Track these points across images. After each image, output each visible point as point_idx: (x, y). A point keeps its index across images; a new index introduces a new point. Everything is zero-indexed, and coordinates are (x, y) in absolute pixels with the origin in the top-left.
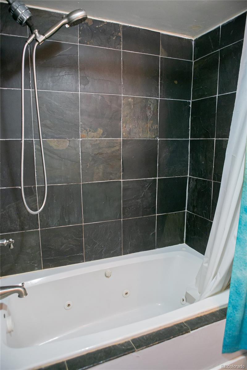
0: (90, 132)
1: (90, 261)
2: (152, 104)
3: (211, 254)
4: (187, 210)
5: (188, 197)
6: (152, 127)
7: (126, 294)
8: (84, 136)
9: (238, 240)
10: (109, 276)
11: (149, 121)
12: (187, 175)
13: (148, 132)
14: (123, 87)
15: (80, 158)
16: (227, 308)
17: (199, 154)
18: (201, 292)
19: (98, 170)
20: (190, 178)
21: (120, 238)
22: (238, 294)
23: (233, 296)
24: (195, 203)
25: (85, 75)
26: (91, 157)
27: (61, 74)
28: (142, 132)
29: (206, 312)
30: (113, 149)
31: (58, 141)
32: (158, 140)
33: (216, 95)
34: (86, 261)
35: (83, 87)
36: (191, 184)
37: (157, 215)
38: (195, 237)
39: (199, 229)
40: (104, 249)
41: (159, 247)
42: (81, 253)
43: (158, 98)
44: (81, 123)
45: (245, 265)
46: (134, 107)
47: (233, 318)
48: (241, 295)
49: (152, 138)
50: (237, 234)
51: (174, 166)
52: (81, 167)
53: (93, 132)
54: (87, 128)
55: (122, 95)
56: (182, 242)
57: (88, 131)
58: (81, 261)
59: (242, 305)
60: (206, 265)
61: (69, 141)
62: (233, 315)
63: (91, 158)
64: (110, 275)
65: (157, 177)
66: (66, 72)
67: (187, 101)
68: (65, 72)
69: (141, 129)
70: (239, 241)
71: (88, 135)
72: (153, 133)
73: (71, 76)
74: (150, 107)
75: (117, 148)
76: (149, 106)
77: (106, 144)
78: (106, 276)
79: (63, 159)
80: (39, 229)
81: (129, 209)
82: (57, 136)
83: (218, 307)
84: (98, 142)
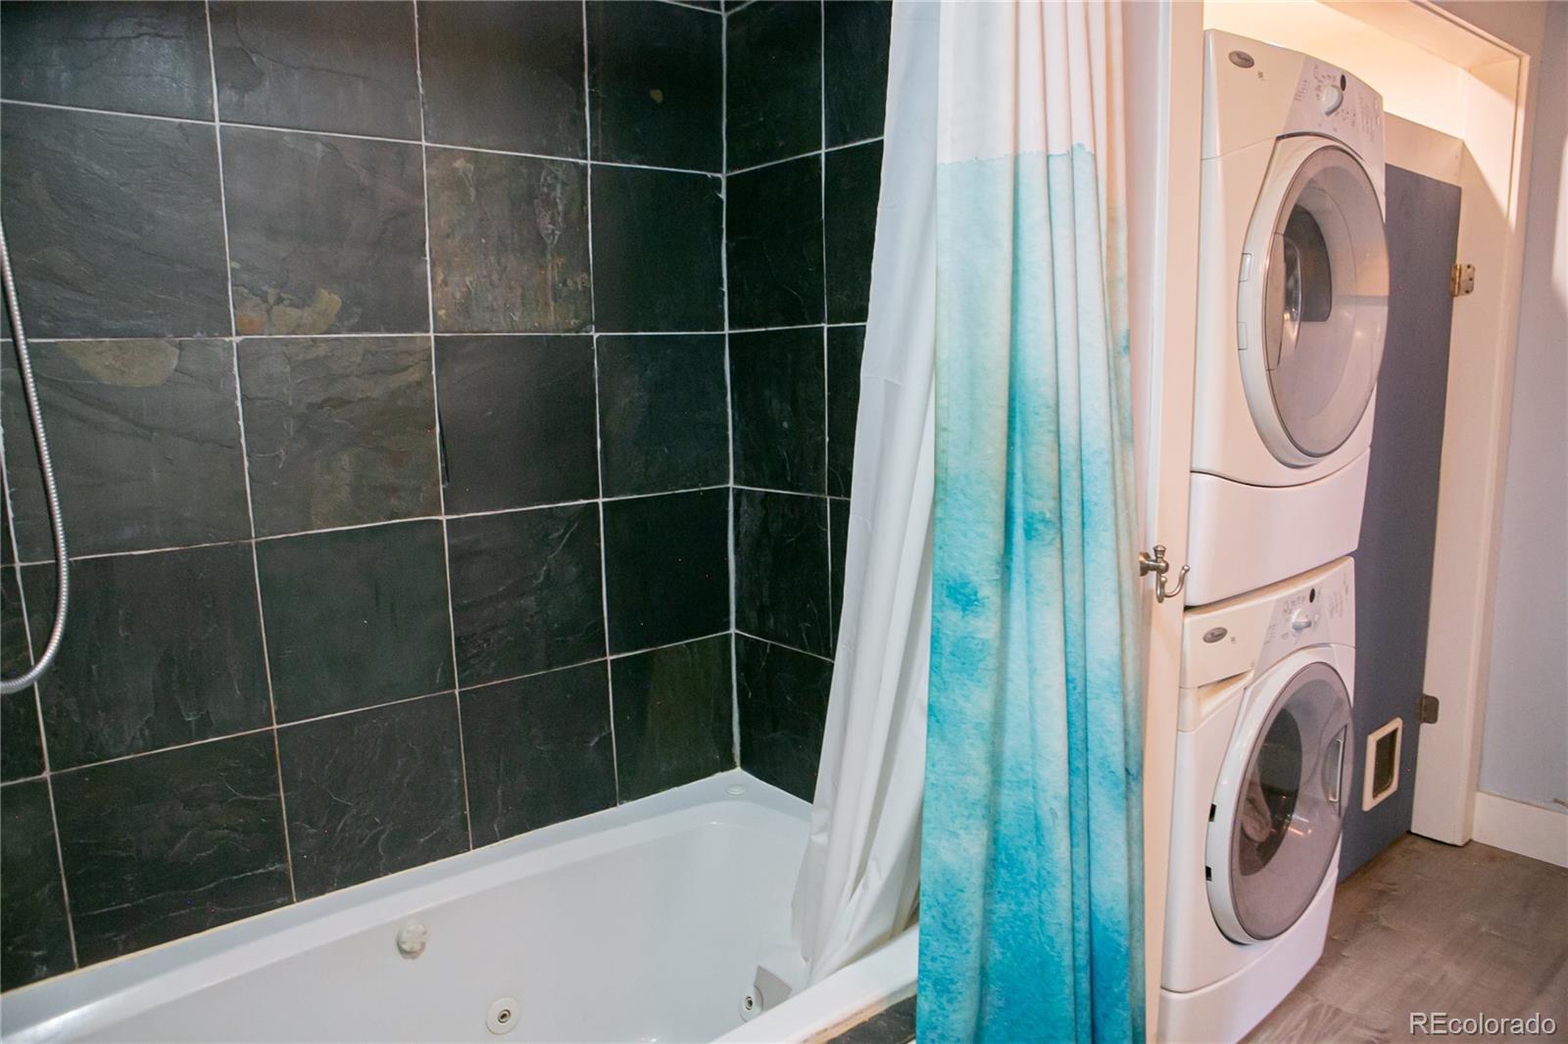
0: (281, 307)
1: (322, 893)
2: (559, 186)
3: (836, 789)
4: (737, 627)
5: (737, 572)
6: (565, 283)
7: (504, 1016)
8: (251, 322)
9: (935, 716)
10: (417, 947)
11: (549, 257)
12: (728, 482)
13: (547, 304)
14: (426, 107)
15: (241, 423)
16: (915, 997)
17: (767, 393)
18: (812, 952)
19: (327, 477)
20: (738, 493)
21: (455, 773)
22: (950, 931)
23: (935, 944)
24: (766, 593)
25: (239, 45)
26: (294, 418)
27: (115, 31)
28: (523, 304)
29: (836, 1025)
30: (397, 381)
31: (121, 348)
32: (592, 337)
33: (820, 149)
34: (302, 897)
35: (235, 99)
36: (743, 519)
37: (610, 658)
38: (778, 735)
39: (789, 699)
40: (381, 832)
41: (632, 793)
42: (273, 864)
43: (586, 158)
44: (237, 265)
45: (966, 813)
46: (479, 194)
47: (939, 1031)
48: (964, 933)
49: (569, 331)
50: (930, 690)
51: (669, 448)
52: (246, 464)
53: (297, 307)
54: (264, 288)
55: (424, 143)
56: (727, 764)
57: (271, 299)
58: (279, 901)
59: (969, 974)
60: (821, 839)
61: (181, 346)
62: (940, 1018)
63: (291, 425)
64: (423, 945)
65: (597, 496)
66: (140, 25)
67: (709, 175)
68: (136, 20)
69: (519, 291)
70: (938, 721)
71: (270, 319)
72: (572, 307)
73: (166, 48)
74: (553, 195)
75: (414, 376)
76: (548, 195)
77: (359, 360)
78: (403, 952)
79: (155, 434)
80: (47, 774)
81: (487, 641)
82: (116, 325)
83: (880, 1001)
84: (322, 350)
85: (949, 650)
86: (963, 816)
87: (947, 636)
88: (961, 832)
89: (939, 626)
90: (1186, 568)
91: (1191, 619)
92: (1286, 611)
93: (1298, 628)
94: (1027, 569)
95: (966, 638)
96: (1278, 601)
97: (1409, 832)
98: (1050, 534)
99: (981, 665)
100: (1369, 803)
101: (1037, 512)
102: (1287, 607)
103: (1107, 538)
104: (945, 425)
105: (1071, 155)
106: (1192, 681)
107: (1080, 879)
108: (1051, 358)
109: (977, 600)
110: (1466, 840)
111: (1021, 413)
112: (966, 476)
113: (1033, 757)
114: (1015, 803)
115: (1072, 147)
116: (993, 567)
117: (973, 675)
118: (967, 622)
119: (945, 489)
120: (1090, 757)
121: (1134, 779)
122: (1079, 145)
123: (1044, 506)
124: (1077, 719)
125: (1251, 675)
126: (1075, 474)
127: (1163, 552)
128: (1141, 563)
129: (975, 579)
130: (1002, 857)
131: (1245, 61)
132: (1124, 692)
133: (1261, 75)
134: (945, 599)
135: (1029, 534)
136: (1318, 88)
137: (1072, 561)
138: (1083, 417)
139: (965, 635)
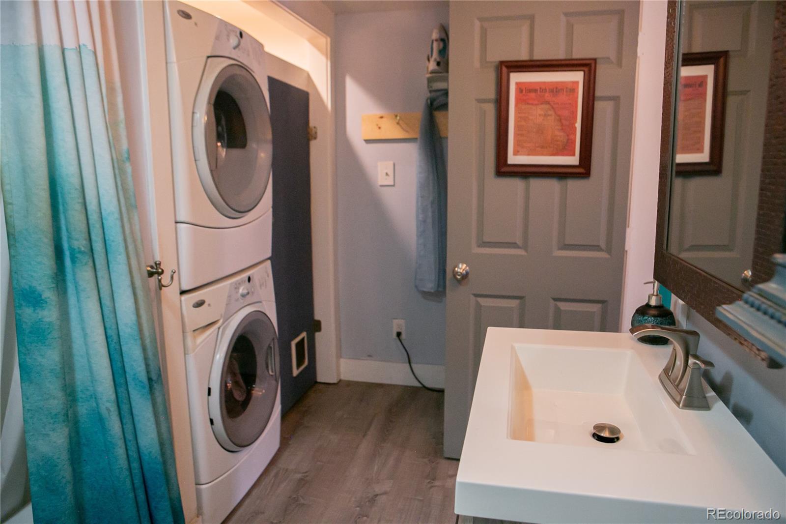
22: (51, 491)
45: (52, 421)
48: (61, 490)
59: (68, 511)
85: (28, 331)
86: (50, 423)
87: (26, 322)
88: (51, 433)
89: (21, 318)
90: (174, 271)
91: (185, 297)
92: (236, 288)
93: (243, 296)
94: (74, 279)
95: (37, 322)
96: (231, 284)
97: (316, 382)
98: (86, 259)
99: (49, 336)
100: (295, 372)
101: (76, 247)
102: (237, 287)
103: (122, 258)
104: (10, 201)
105: (79, 49)
106: (189, 328)
107: (130, 441)
108: (76, 162)
109: (42, 300)
110: (338, 380)
111: (61, 193)
112: (26, 230)
113: (92, 382)
114: (87, 409)
115: (79, 46)
116: (50, 280)
117: (45, 343)
118: (38, 313)
119: (14, 238)
120: (127, 376)
121: (155, 383)
122: (84, 45)
123: (80, 243)
124: (116, 357)
125: (221, 321)
126: (98, 226)
127: (160, 264)
128: (148, 271)
129: (39, 288)
130: (84, 441)
131: (187, 16)
132: (142, 339)
133: (196, 24)
134: (22, 302)
135: (73, 260)
136: (228, 36)
137: (102, 273)
138: (101, 195)
139: (37, 320)
